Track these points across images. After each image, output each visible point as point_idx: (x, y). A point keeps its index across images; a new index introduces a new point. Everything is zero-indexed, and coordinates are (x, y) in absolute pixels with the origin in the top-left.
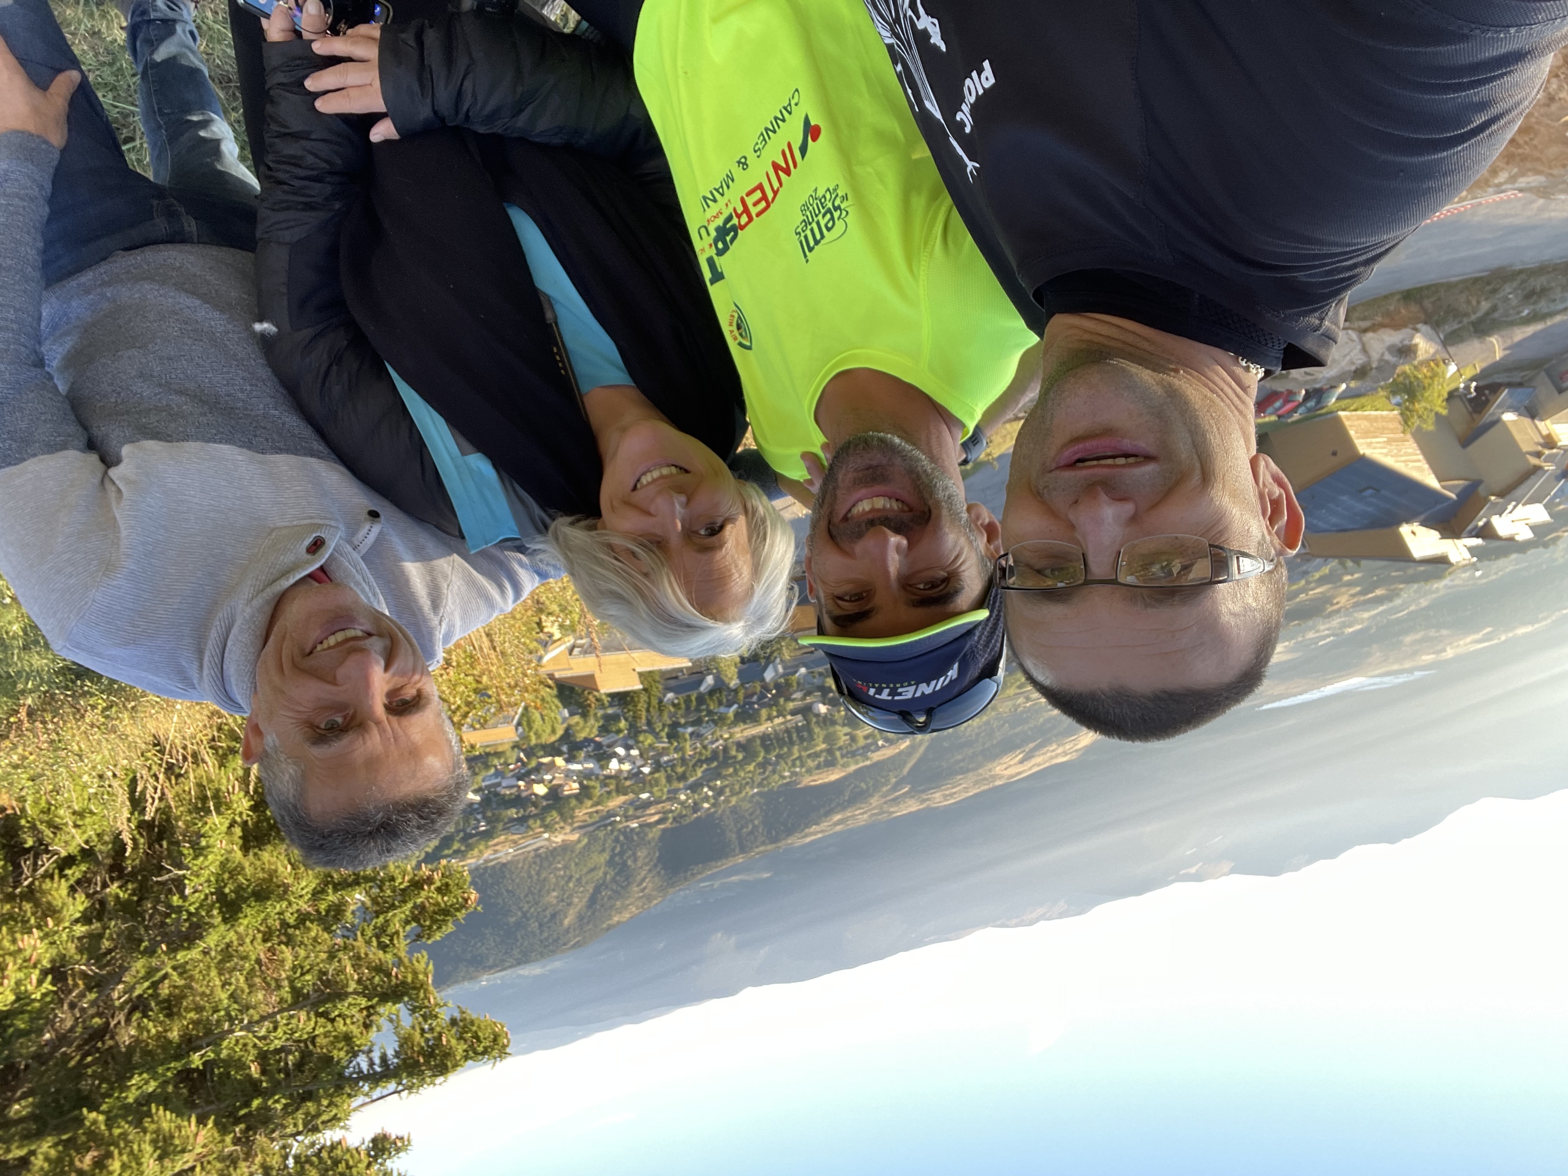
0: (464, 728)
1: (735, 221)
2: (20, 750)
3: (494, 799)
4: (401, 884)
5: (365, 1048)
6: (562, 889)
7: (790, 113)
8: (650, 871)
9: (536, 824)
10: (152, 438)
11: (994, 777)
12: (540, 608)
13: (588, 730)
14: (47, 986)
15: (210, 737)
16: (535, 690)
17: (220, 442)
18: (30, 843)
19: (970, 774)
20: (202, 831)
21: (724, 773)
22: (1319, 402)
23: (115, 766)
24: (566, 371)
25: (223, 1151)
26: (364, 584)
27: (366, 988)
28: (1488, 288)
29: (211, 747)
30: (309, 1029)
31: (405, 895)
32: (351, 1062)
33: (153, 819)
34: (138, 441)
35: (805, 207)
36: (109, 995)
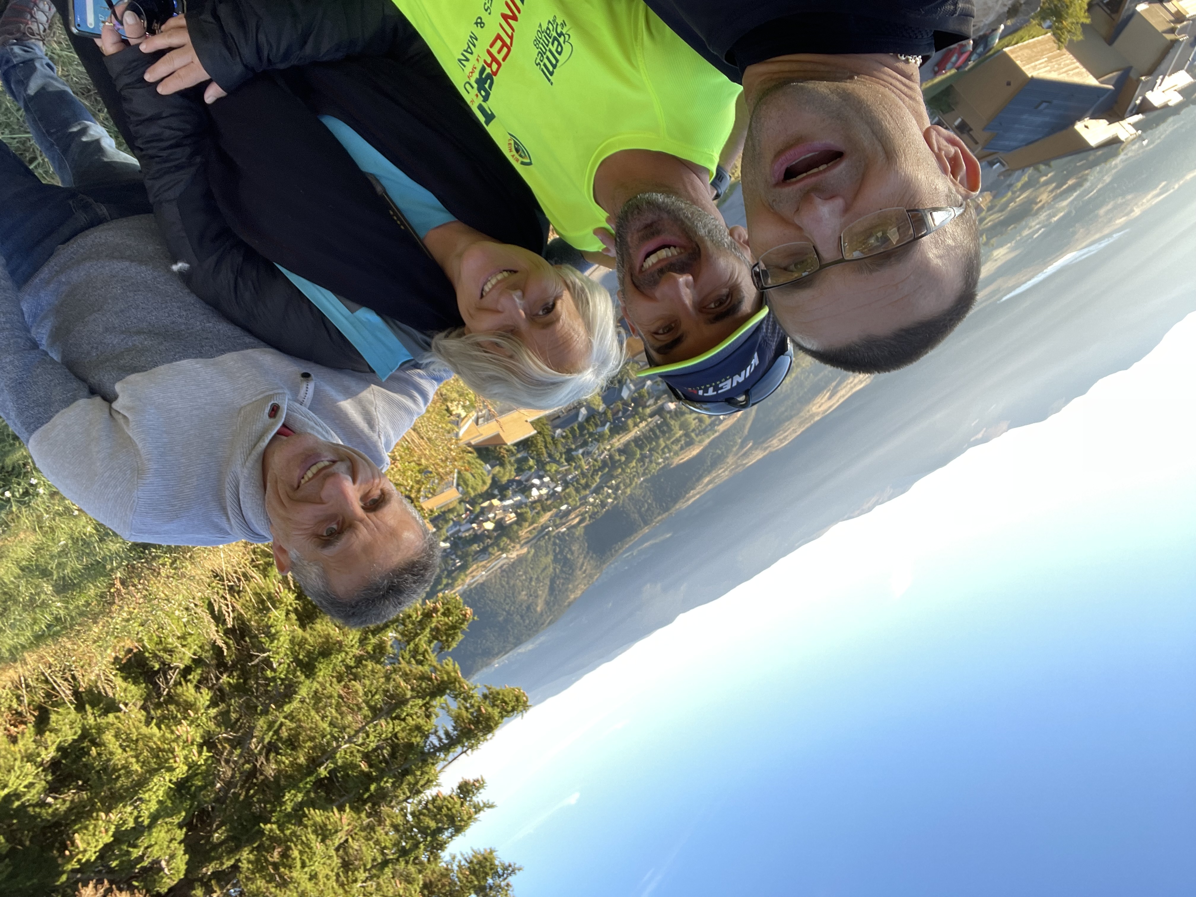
0: (421, 500)
1: (488, 70)
2: (126, 609)
3: (459, 542)
4: (416, 618)
5: (432, 731)
6: (528, 588)
8: (585, 557)
9: (495, 550)
12: (444, 399)
13: (508, 474)
14: (206, 754)
15: (250, 560)
16: (461, 458)
17: (180, 359)
18: (157, 666)
19: (794, 419)
20: (270, 623)
21: (615, 474)
22: (986, 46)
23: (194, 598)
24: (404, 226)
25: (362, 824)
26: (317, 427)
27: (418, 692)
29: (253, 567)
30: (390, 730)
31: (422, 624)
32: (426, 742)
33: (233, 626)
35: (536, 42)
36: (249, 748)
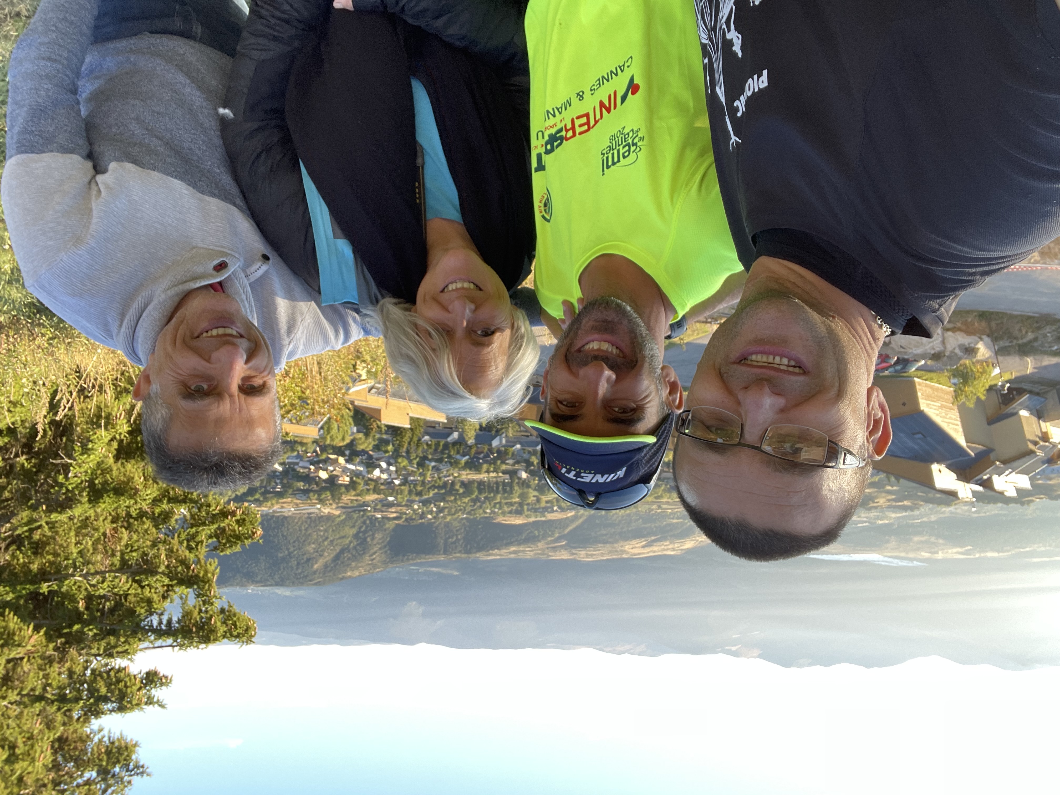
0: (285, 420)
3: (291, 472)
4: (213, 510)
5: (159, 612)
6: (319, 544)
7: (622, 71)
8: (380, 549)
9: (314, 497)
10: (132, 162)
11: (623, 552)
12: (358, 355)
13: (366, 445)
15: (115, 377)
16: (339, 409)
19: (608, 545)
20: (91, 438)
21: (448, 498)
22: (904, 368)
23: (46, 378)
24: (420, 201)
25: (45, 652)
27: (171, 572)
28: (1035, 325)
29: (113, 384)
30: (125, 588)
31: (214, 518)
32: (147, 618)
33: (61, 421)
34: (122, 161)
35: (613, 138)
